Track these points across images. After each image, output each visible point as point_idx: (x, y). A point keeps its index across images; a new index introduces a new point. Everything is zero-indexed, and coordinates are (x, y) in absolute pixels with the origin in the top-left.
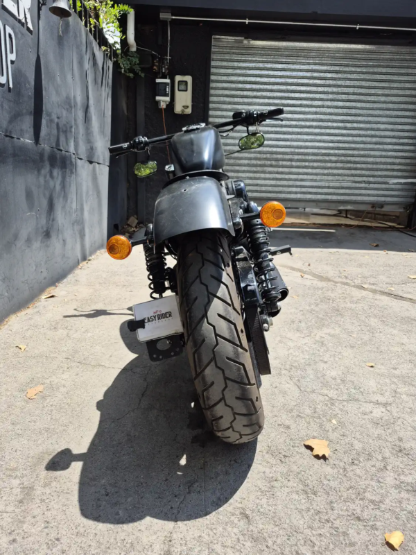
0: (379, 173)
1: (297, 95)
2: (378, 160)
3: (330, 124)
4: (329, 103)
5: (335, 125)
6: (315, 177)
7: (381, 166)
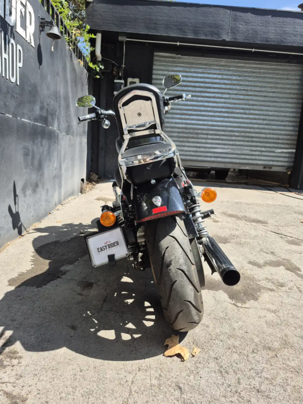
0: (269, 145)
1: (212, 90)
2: (268, 136)
3: (234, 110)
4: (234, 96)
5: (238, 111)
6: (224, 146)
7: (270, 140)
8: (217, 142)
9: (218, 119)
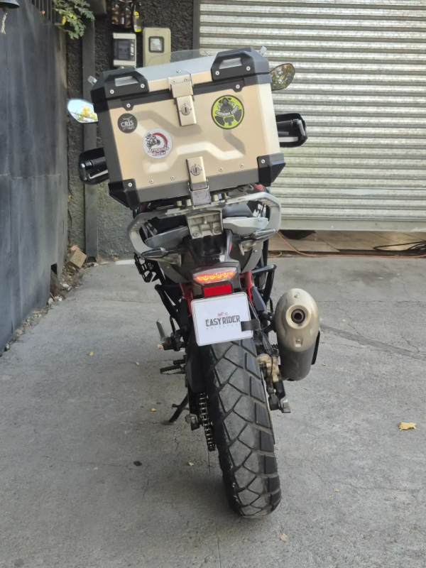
1: (338, 55)
3: (391, 99)
4: (389, 67)
5: (399, 100)
6: (372, 182)
8: (356, 171)
9: (354, 120)
